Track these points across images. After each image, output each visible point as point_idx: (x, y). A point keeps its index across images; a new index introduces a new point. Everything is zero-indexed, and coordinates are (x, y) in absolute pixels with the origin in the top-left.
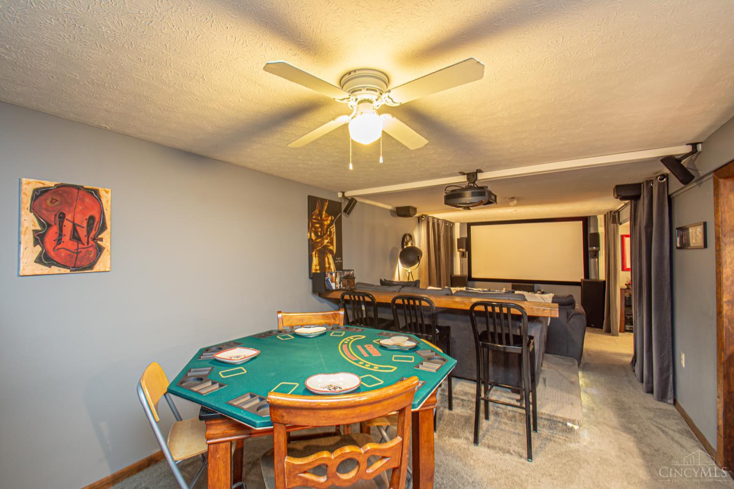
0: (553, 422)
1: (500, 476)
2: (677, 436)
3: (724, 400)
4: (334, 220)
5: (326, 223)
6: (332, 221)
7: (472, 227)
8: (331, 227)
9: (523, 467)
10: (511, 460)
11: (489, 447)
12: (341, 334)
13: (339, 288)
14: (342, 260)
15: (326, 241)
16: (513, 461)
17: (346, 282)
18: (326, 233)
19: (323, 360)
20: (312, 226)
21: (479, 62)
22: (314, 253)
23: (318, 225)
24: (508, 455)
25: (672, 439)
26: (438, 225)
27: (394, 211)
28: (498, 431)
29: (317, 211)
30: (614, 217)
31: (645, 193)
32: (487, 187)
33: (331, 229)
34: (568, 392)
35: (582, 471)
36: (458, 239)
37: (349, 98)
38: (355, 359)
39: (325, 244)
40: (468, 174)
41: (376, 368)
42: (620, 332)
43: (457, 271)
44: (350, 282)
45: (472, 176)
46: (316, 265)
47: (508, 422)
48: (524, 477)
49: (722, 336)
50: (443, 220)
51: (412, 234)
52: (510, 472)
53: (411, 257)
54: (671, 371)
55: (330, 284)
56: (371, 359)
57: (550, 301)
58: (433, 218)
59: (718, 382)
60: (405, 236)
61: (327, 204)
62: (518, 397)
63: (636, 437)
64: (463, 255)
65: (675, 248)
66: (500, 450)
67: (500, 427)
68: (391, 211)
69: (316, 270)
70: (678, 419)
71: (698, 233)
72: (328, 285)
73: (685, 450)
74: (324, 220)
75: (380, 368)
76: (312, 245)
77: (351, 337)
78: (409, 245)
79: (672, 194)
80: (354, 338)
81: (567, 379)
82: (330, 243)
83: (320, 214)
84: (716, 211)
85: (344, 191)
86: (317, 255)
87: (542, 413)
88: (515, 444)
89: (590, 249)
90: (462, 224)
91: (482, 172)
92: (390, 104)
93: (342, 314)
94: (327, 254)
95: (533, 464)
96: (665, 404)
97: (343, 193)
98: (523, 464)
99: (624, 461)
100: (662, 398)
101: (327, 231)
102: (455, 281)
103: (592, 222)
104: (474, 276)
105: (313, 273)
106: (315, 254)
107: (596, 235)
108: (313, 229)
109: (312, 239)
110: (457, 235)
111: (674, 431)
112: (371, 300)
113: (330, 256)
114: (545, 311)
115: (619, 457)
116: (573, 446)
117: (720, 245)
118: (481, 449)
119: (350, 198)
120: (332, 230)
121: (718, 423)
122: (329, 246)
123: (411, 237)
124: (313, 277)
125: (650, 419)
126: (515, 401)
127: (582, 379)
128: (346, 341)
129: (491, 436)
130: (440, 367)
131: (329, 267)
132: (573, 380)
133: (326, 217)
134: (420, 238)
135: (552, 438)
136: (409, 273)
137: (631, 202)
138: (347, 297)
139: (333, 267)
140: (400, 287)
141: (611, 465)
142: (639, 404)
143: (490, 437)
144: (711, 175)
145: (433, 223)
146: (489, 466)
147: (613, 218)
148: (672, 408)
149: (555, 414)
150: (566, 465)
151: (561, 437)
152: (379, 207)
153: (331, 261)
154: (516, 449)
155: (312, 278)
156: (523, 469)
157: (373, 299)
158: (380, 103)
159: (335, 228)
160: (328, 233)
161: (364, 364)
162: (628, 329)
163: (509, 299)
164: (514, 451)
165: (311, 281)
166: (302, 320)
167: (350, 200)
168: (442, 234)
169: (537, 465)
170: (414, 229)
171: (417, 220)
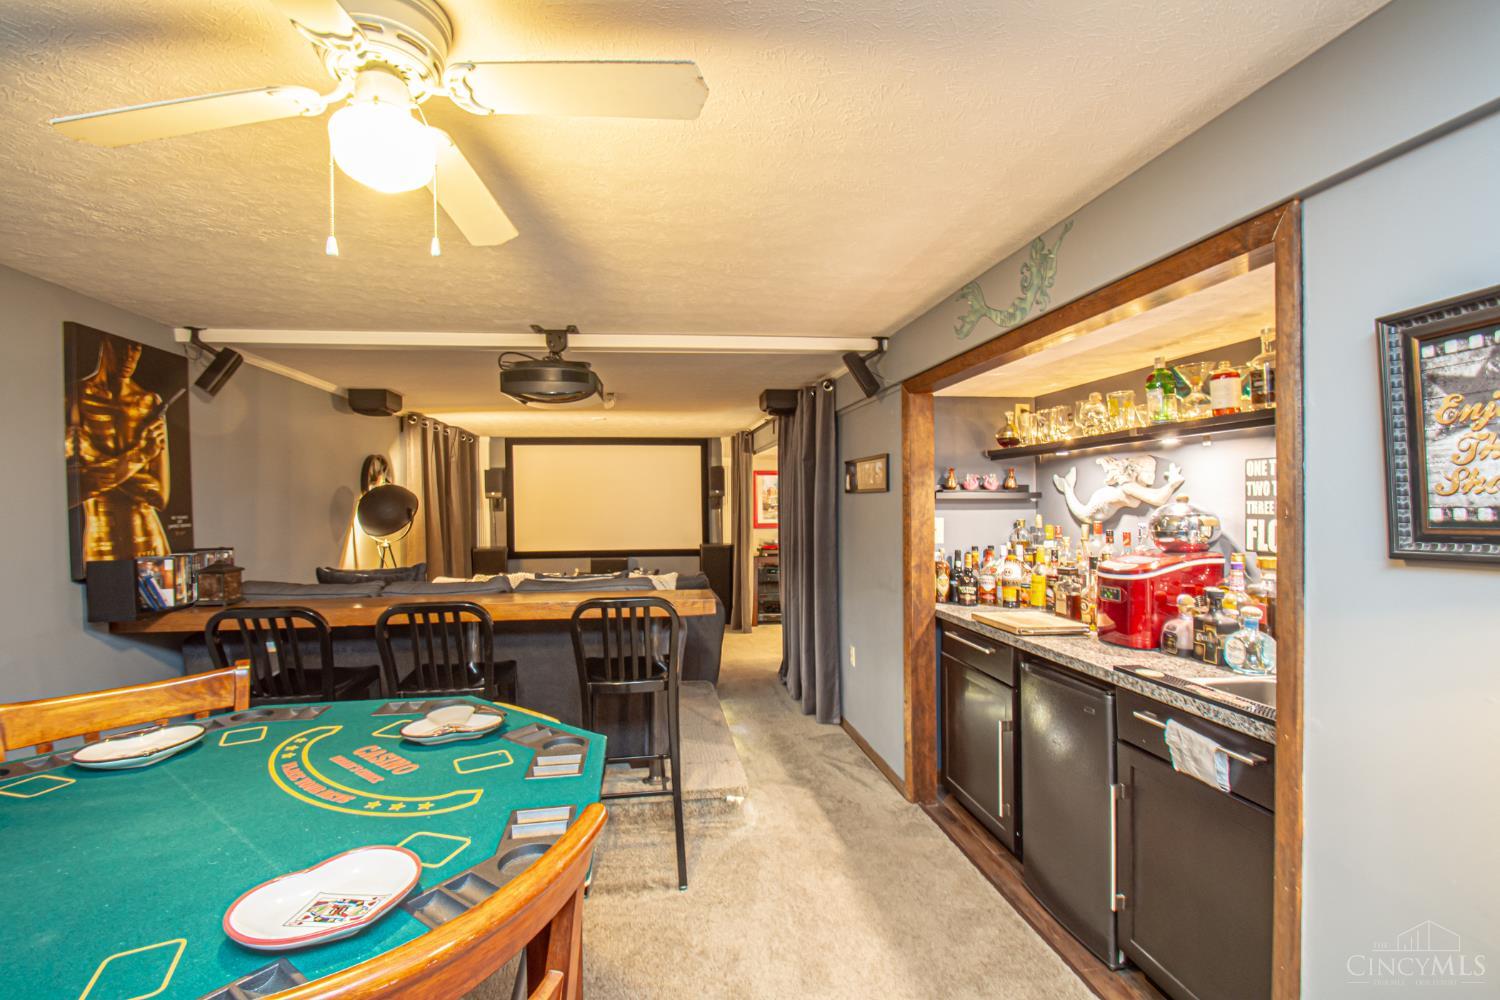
0: (704, 799)
1: (642, 940)
2: (855, 771)
3: (913, 705)
4: (162, 406)
5: (133, 412)
6: (156, 411)
7: (516, 448)
8: (152, 427)
9: (676, 906)
10: (653, 900)
11: (609, 892)
12: (258, 733)
13: (185, 601)
14: (190, 520)
15: (134, 468)
16: (657, 901)
17: (211, 582)
18: (136, 443)
19: (234, 830)
20: (83, 418)
21: (701, 78)
22: (91, 502)
23: (104, 418)
24: (645, 892)
25: (852, 777)
26: (446, 438)
27: (341, 398)
28: (617, 851)
29: (100, 375)
30: (747, 441)
31: (803, 405)
32: (589, 364)
33: (150, 432)
34: (716, 742)
35: (762, 873)
36: (486, 471)
37: (349, 38)
38: (347, 799)
39: (131, 474)
40: (549, 333)
41: (426, 806)
42: (754, 625)
43: (485, 540)
44: (226, 582)
45: (557, 338)
46: (99, 540)
47: (630, 827)
48: (682, 923)
49: (910, 615)
50: (456, 428)
51: (387, 460)
52: (657, 927)
53: (389, 511)
54: (837, 675)
55: (157, 594)
56: (391, 784)
57: (672, 585)
58: (436, 422)
59: (905, 682)
60: (368, 462)
61: (138, 356)
62: (645, 773)
63: (812, 788)
64: (496, 505)
65: (843, 491)
66: (630, 888)
67: (619, 843)
68: (333, 395)
69: (101, 553)
70: (850, 745)
71: (877, 470)
72: (150, 596)
73: (868, 789)
74: (128, 405)
75: (438, 804)
76: (81, 480)
77: (298, 738)
78: (381, 482)
79: (840, 411)
80: (310, 737)
81: (708, 720)
82: (149, 472)
83: (114, 383)
84: (905, 439)
85: (196, 326)
86: (101, 509)
87: (688, 792)
88: (652, 867)
89: (711, 493)
90: (494, 440)
91: (578, 333)
92: (462, 101)
93: (241, 677)
94: (138, 504)
95: (688, 892)
96: (831, 726)
97: (195, 332)
98: (675, 899)
99: (809, 833)
100: (827, 719)
101: (137, 436)
102: (482, 561)
103: (713, 447)
104: (519, 548)
105: (89, 563)
106: (96, 504)
107: (720, 471)
108: (87, 428)
109: (82, 460)
110: (484, 463)
111: (850, 764)
112: (312, 625)
113: (151, 513)
114: (696, 606)
115: (801, 829)
116: (738, 834)
117: (908, 488)
118: (596, 902)
119: (220, 349)
120: (155, 434)
121: (905, 738)
122: (145, 481)
123: (384, 463)
124: (87, 575)
125: (821, 754)
126: (641, 782)
127: (727, 712)
128: (283, 751)
129: (608, 867)
130: (583, 759)
131: (148, 545)
132: (717, 718)
133: (133, 394)
134: (406, 467)
135: (707, 833)
136: (384, 548)
137: (780, 419)
138: (229, 624)
139: (159, 542)
140: (382, 583)
141: (796, 847)
142: (803, 734)
143: (606, 869)
144: (899, 387)
145: (436, 435)
146: (619, 929)
147: (745, 442)
148: (839, 730)
149: (709, 788)
150: (737, 872)
151: (718, 825)
152: (302, 384)
153: (154, 524)
154: (657, 875)
155: (82, 581)
156: (677, 910)
157: (318, 620)
158: (430, 89)
159: (164, 429)
160: (143, 443)
161: (385, 806)
162: (761, 619)
163: (628, 590)
164: (654, 882)
165: (80, 588)
166: (89, 716)
167: (218, 355)
168: (454, 460)
169: (697, 892)
170: (390, 445)
171: (397, 424)
